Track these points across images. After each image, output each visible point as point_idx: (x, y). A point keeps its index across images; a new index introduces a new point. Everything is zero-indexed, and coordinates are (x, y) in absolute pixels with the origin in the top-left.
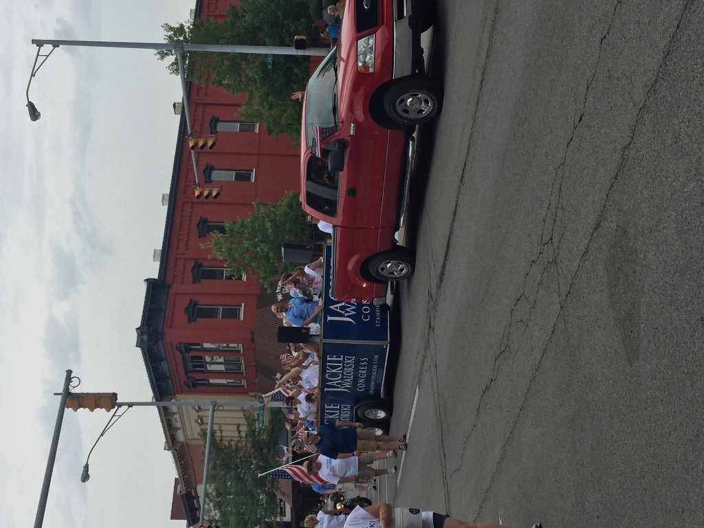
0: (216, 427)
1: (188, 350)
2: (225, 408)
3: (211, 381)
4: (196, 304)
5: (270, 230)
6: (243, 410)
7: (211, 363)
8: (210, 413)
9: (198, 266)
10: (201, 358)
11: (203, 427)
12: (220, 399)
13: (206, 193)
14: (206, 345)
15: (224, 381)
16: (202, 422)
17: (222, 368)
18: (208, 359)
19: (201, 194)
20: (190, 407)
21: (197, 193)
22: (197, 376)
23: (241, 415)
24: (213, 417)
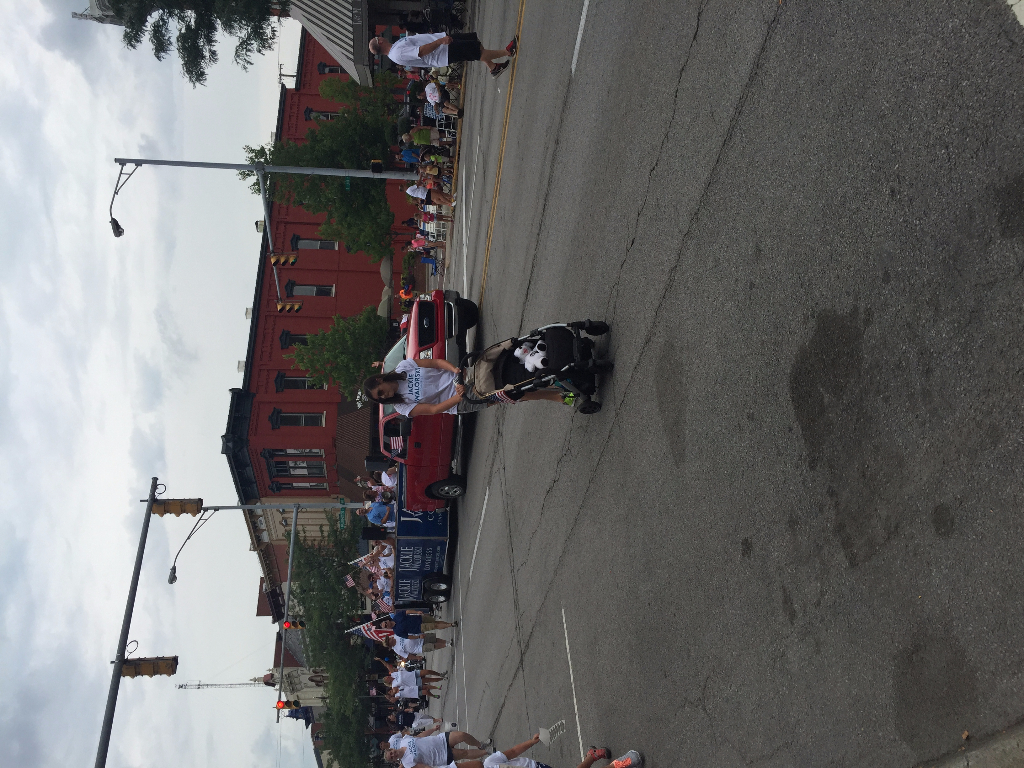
0: (300, 528)
1: (272, 455)
2: (308, 510)
3: (295, 484)
4: (279, 412)
5: (350, 343)
6: (325, 512)
7: (295, 468)
8: (294, 515)
9: (281, 376)
10: (284, 463)
11: (287, 528)
12: (304, 502)
13: (288, 308)
14: (290, 451)
15: (307, 485)
16: (287, 524)
17: (305, 472)
18: (291, 464)
19: (283, 309)
20: (274, 510)
21: (279, 308)
22: (282, 480)
23: (323, 516)
24: (296, 518)
